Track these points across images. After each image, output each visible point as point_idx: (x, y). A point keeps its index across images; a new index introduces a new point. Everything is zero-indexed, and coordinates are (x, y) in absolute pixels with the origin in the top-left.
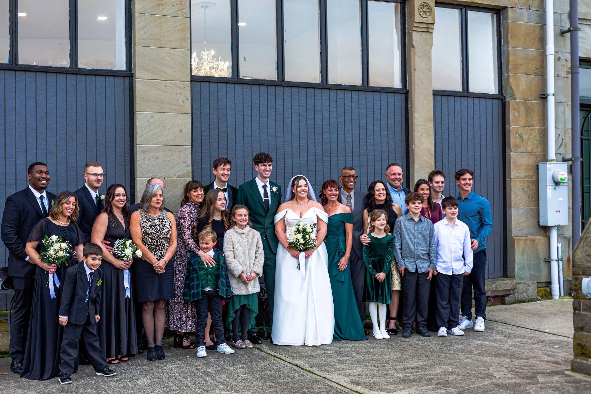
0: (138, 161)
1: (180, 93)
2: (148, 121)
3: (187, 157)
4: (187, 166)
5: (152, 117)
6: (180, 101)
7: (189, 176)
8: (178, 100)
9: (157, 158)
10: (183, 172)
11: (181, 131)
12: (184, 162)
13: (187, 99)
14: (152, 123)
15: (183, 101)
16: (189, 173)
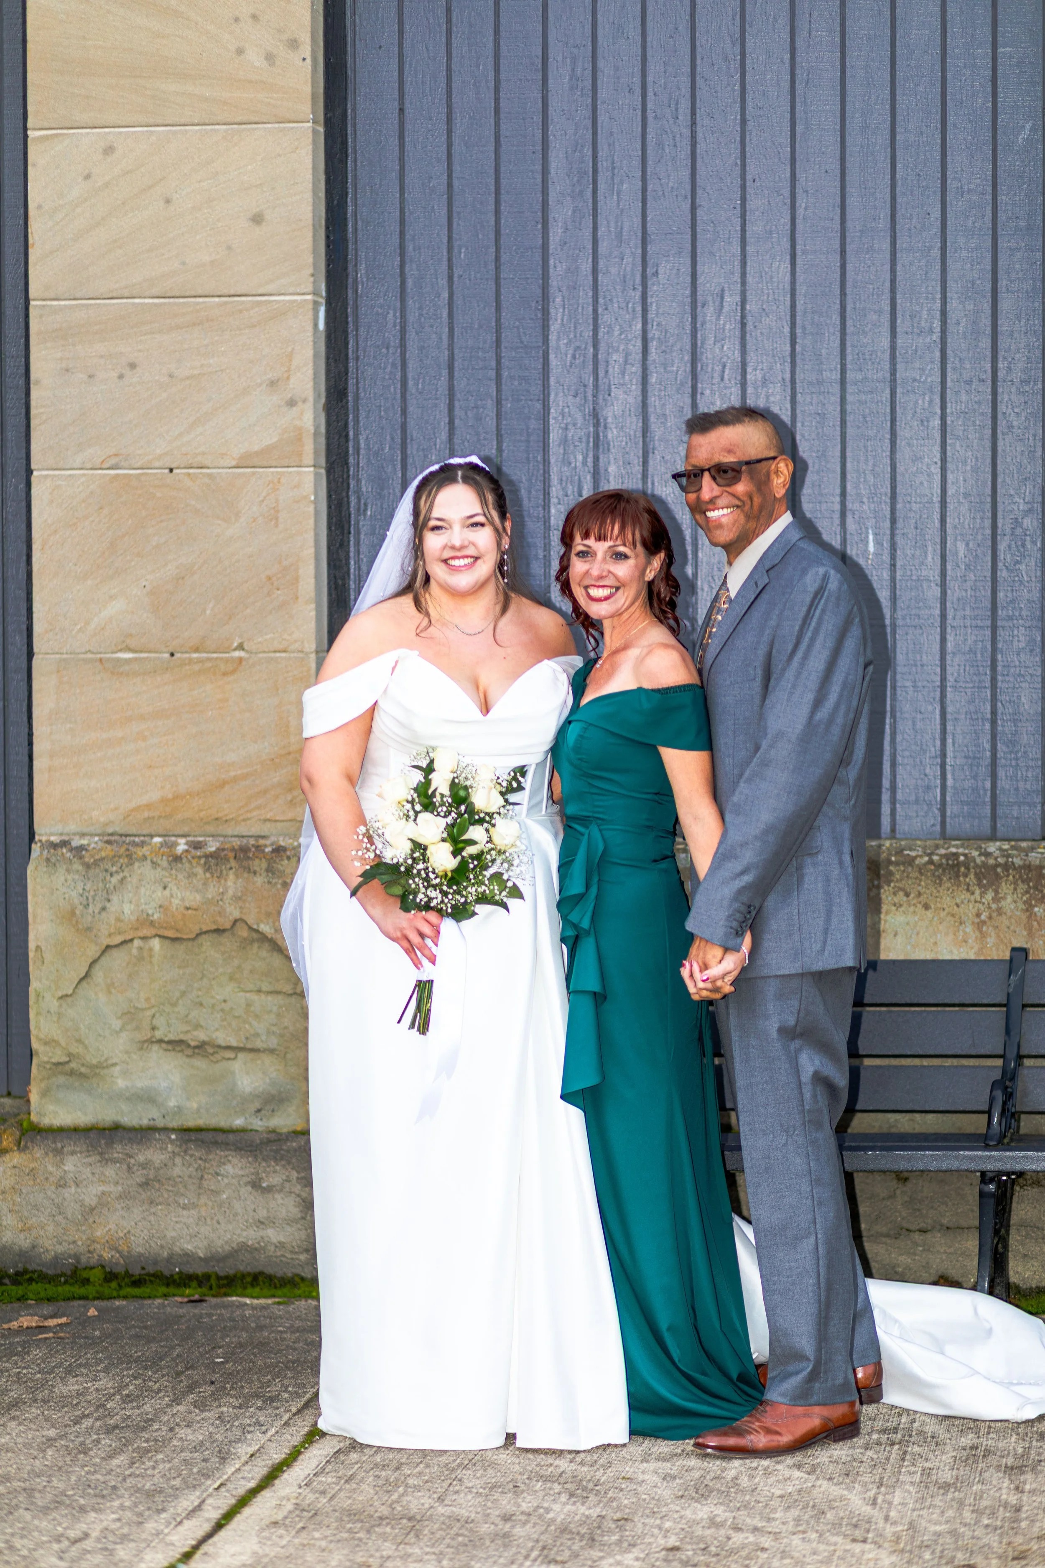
0: (38, 382)
1: (254, 17)
2: (88, 177)
3: (290, 356)
4: (292, 403)
5: (109, 150)
6: (254, 58)
7: (300, 455)
8: (240, 51)
9: (133, 366)
10: (267, 438)
11: (257, 219)
12: (273, 383)
13: (293, 44)
14: (107, 185)
15: (270, 58)
16: (299, 439)
